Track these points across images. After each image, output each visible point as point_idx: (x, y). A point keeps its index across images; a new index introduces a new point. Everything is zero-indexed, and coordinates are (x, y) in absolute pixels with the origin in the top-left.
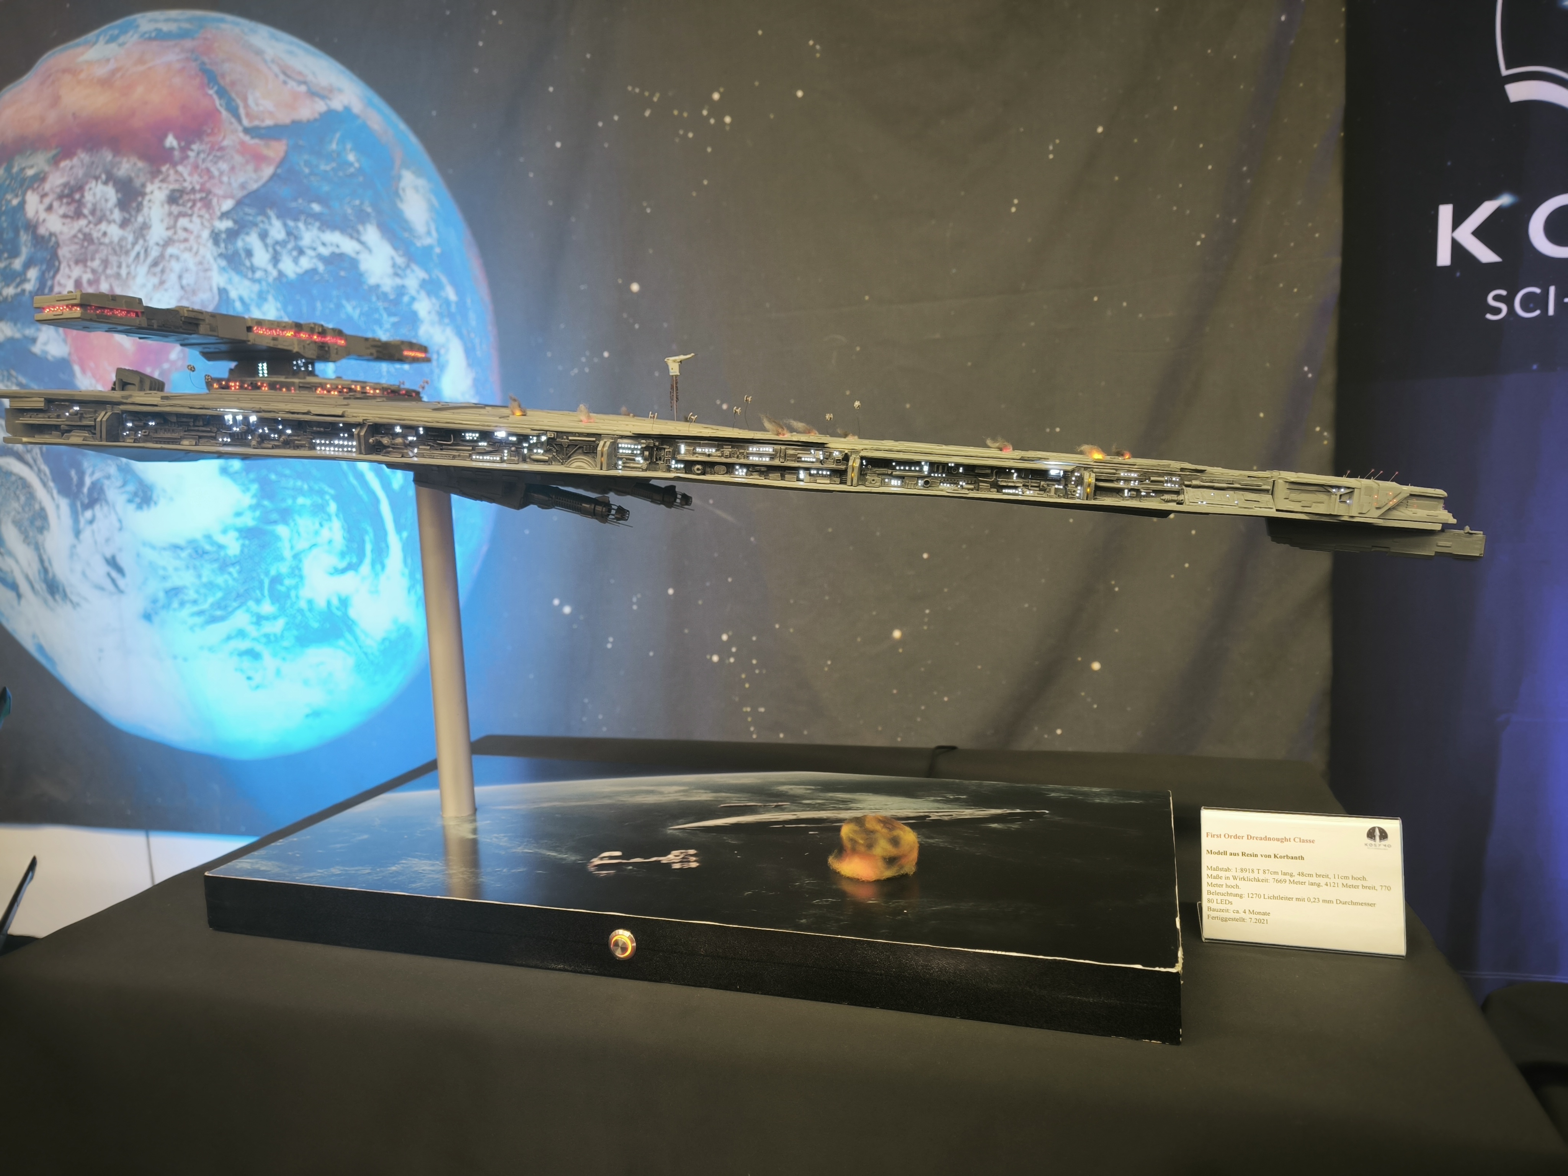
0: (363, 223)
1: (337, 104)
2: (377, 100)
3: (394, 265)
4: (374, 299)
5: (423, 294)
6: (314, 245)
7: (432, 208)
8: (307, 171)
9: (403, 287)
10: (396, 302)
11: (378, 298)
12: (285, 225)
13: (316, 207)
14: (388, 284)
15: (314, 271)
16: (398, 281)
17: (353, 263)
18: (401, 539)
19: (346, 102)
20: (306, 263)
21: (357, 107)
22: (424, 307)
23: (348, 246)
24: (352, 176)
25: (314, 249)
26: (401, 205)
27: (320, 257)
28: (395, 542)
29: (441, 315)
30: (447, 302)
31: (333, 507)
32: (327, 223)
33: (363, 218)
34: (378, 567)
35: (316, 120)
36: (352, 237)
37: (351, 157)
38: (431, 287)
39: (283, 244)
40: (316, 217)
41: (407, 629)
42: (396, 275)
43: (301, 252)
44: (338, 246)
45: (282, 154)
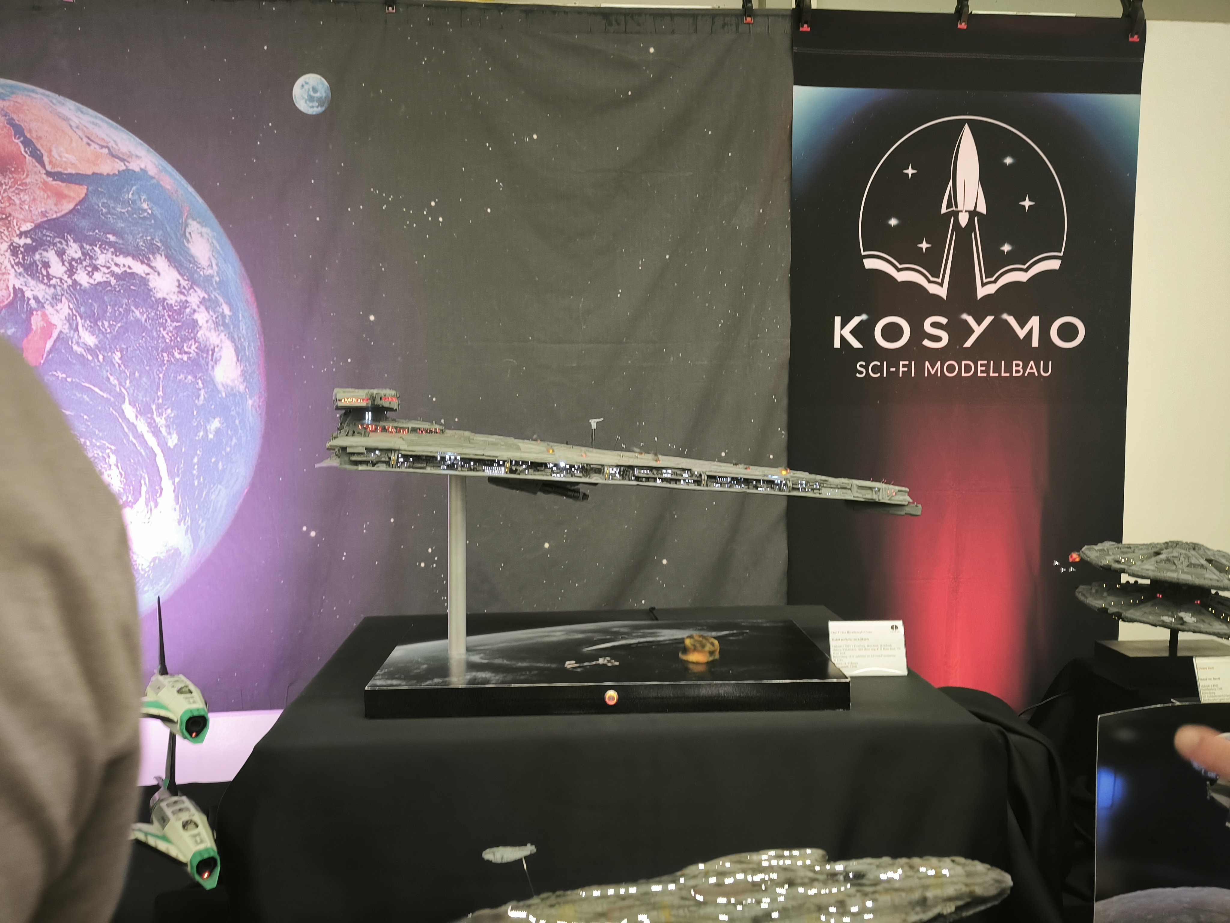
0: (153, 254)
1: (134, 166)
2: (170, 168)
3: (179, 286)
4: (160, 308)
5: (202, 308)
6: (108, 265)
7: (213, 249)
8: (104, 210)
9: (187, 301)
10: (180, 312)
11: (164, 308)
12: (82, 247)
13: (111, 238)
14: (173, 299)
15: (108, 283)
16: (183, 298)
17: (144, 281)
18: (173, 483)
19: (143, 166)
20: (98, 277)
21: (152, 171)
22: (202, 317)
23: (139, 268)
24: (145, 218)
25: (108, 268)
26: (190, 246)
27: (113, 274)
28: (167, 484)
29: (216, 324)
30: (224, 316)
31: (113, 459)
32: (119, 251)
33: (153, 250)
34: (152, 504)
35: (114, 174)
36: (142, 262)
37: (145, 206)
38: (208, 304)
39: (80, 261)
40: (110, 244)
41: (177, 550)
42: (181, 293)
43: (96, 268)
44: (129, 267)
45: (83, 196)
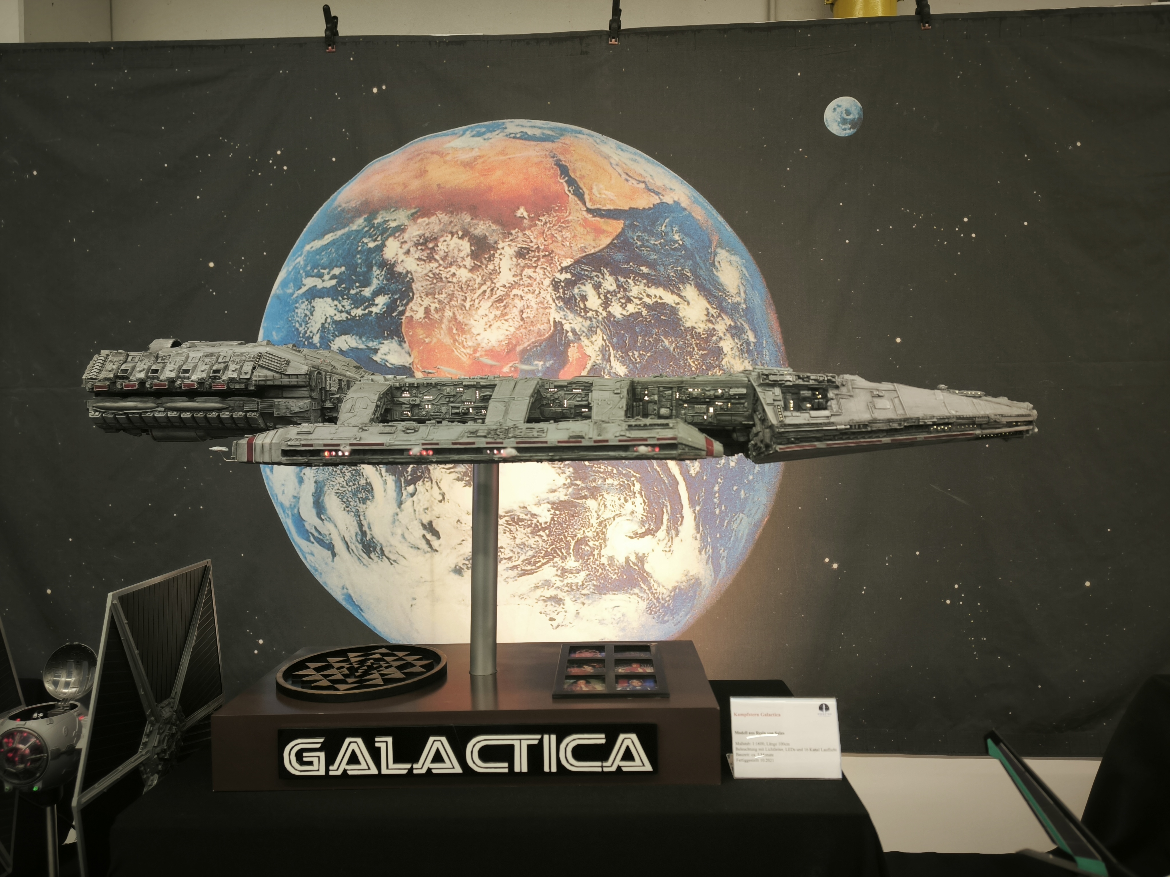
0: (684, 283)
1: (668, 199)
2: (702, 199)
3: (708, 315)
4: (689, 337)
5: (728, 335)
6: (641, 296)
7: (743, 277)
8: (639, 243)
9: (714, 329)
10: (707, 340)
11: (692, 337)
12: (617, 280)
13: (645, 270)
14: (701, 328)
15: (639, 314)
16: (711, 326)
17: (673, 311)
18: (694, 512)
19: (676, 199)
20: (631, 308)
21: (685, 203)
22: (727, 345)
23: (669, 298)
24: (675, 249)
25: (641, 299)
26: (719, 274)
27: (645, 305)
28: (688, 513)
29: (741, 351)
30: (748, 343)
31: (637, 487)
32: (652, 281)
33: (683, 279)
34: (674, 532)
35: (650, 209)
36: (673, 292)
37: (676, 237)
38: (735, 331)
39: (614, 293)
40: (644, 276)
41: (698, 579)
42: (710, 321)
43: (629, 300)
44: (661, 298)
45: (620, 230)
